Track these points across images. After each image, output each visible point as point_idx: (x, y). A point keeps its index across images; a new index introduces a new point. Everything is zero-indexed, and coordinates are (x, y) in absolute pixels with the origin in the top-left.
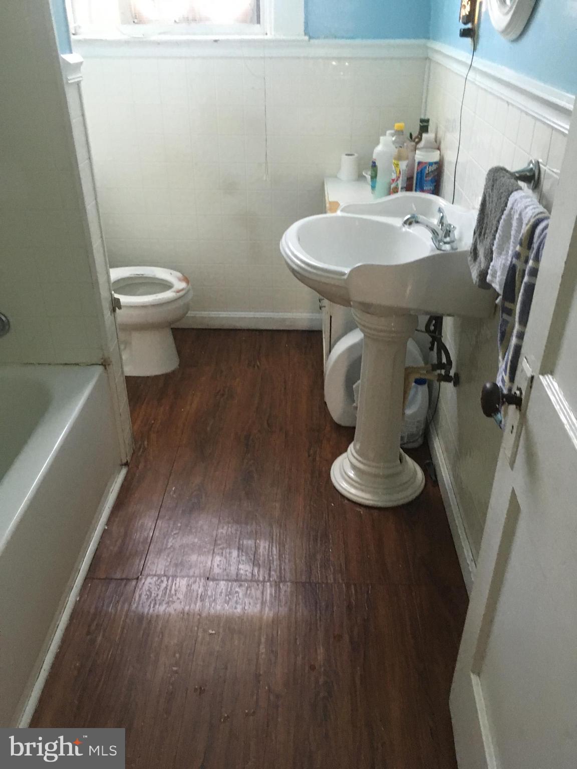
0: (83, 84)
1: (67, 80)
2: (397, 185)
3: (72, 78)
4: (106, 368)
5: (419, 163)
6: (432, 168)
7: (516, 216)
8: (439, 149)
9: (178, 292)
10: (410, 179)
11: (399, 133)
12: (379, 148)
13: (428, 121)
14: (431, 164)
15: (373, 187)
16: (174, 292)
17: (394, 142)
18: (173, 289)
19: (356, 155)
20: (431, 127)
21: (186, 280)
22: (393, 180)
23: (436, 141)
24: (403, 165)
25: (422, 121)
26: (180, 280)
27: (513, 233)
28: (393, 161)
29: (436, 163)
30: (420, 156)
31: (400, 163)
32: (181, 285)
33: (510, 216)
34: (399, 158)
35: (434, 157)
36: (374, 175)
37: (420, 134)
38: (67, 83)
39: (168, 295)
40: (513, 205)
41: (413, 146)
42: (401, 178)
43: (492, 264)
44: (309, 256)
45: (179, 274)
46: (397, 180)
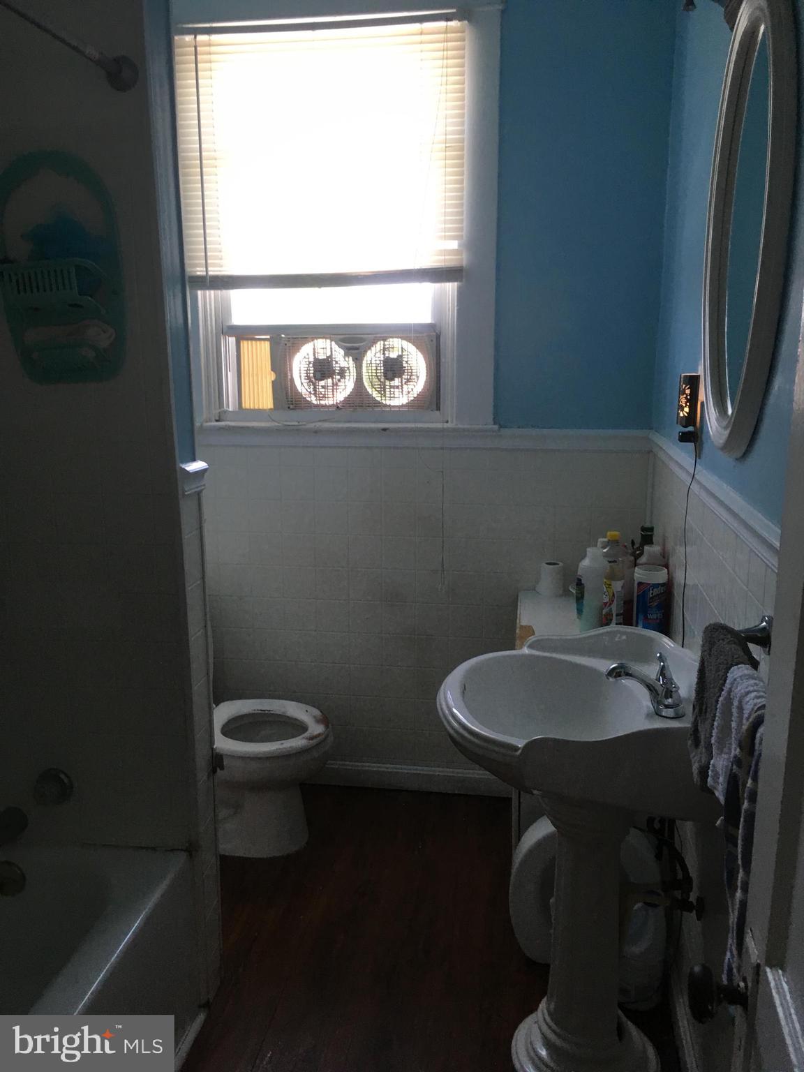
0: (204, 493)
1: (184, 491)
2: (611, 610)
3: (190, 489)
4: (191, 855)
5: (640, 584)
6: (657, 591)
7: (736, 703)
8: (667, 566)
9: (311, 738)
10: (628, 603)
11: (613, 543)
12: (586, 563)
13: (651, 529)
14: (656, 586)
15: (580, 611)
16: (307, 738)
17: (606, 555)
18: (306, 734)
19: (561, 564)
20: (656, 538)
21: (324, 720)
22: (605, 604)
23: (664, 557)
24: (618, 586)
25: (643, 529)
26: (318, 721)
27: (734, 724)
28: (605, 580)
29: (663, 585)
30: (640, 574)
31: (613, 583)
32: (316, 729)
33: (729, 700)
34: (612, 576)
35: (661, 576)
36: (580, 595)
37: (642, 545)
38: (184, 495)
39: (297, 742)
40: (732, 684)
41: (630, 561)
42: (615, 601)
43: (712, 762)
44: (471, 718)
45: (317, 712)
46: (610, 604)
